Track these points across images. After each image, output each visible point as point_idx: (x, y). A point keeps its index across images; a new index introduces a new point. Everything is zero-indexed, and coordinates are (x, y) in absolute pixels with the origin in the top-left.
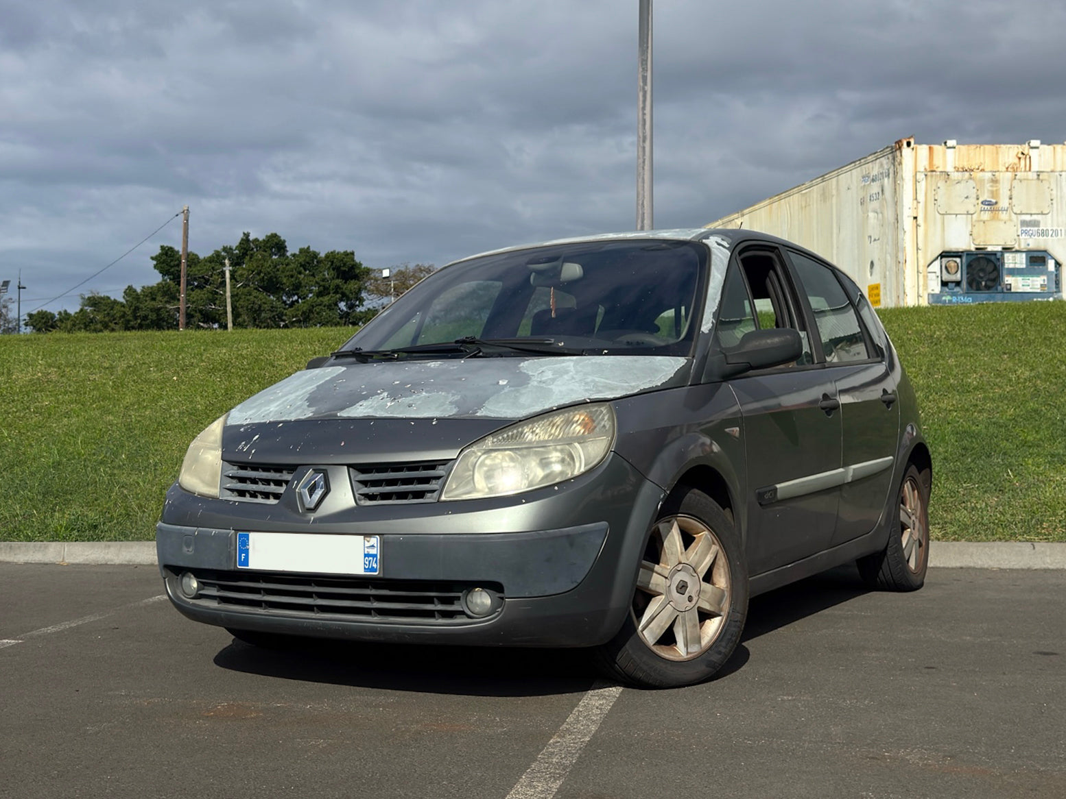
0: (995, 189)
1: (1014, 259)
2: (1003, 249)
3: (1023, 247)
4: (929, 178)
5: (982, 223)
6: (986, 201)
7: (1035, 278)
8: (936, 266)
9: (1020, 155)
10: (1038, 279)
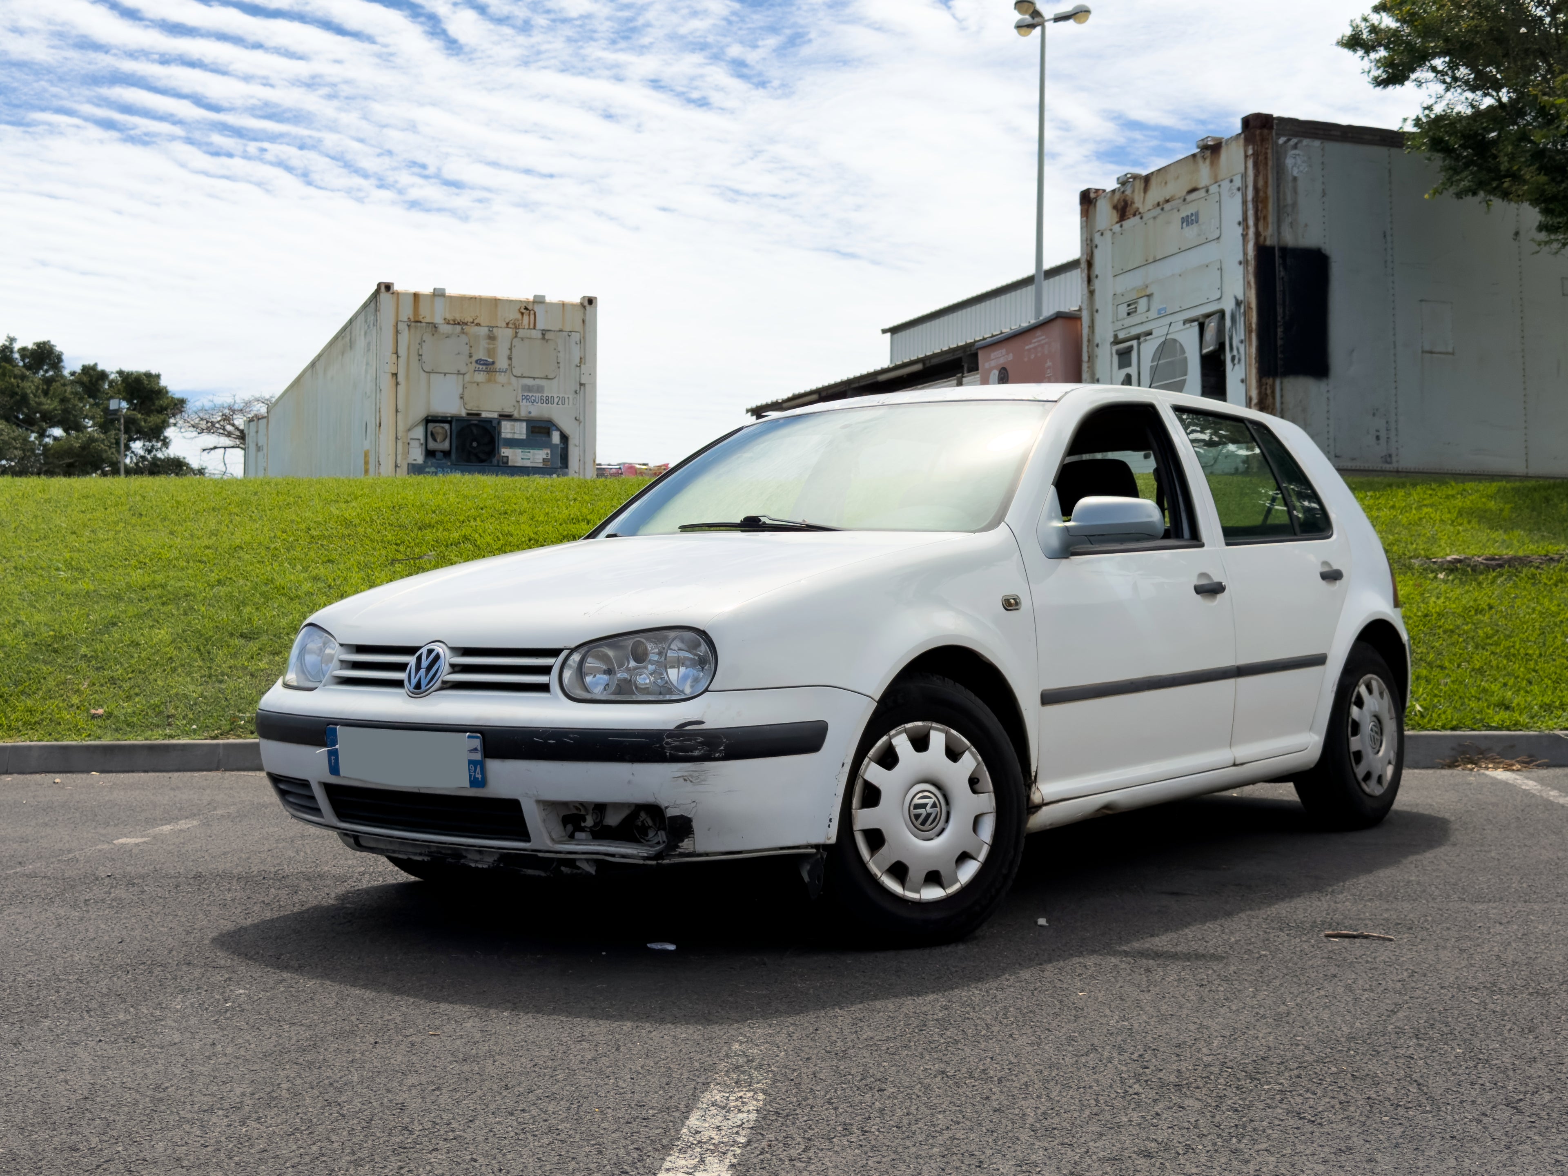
0: (491, 346)
1: (513, 428)
2: (500, 416)
3: (524, 414)
4: (412, 331)
5: (475, 385)
6: (481, 360)
7: (536, 451)
8: (419, 433)
9: (524, 311)
10: (541, 452)
